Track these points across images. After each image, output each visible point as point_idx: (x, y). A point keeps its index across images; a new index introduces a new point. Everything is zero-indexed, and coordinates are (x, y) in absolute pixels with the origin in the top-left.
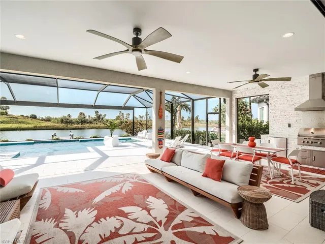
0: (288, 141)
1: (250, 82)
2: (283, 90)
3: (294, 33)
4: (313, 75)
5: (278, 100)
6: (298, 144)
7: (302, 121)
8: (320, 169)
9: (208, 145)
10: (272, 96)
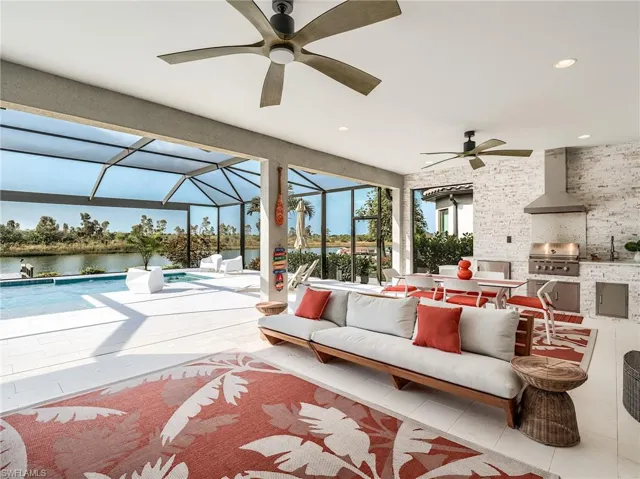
0: (513, 267)
1: (459, 155)
2: (498, 176)
3: (576, 60)
4: (552, 150)
5: (490, 193)
6: (530, 272)
7: (530, 230)
8: (567, 313)
9: (354, 280)
10: (479, 186)
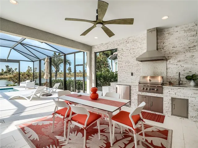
0: (131, 88)
2: (128, 45)
4: (150, 29)
5: (124, 53)
6: (139, 91)
7: (141, 70)
9: (75, 91)
10: (120, 50)
